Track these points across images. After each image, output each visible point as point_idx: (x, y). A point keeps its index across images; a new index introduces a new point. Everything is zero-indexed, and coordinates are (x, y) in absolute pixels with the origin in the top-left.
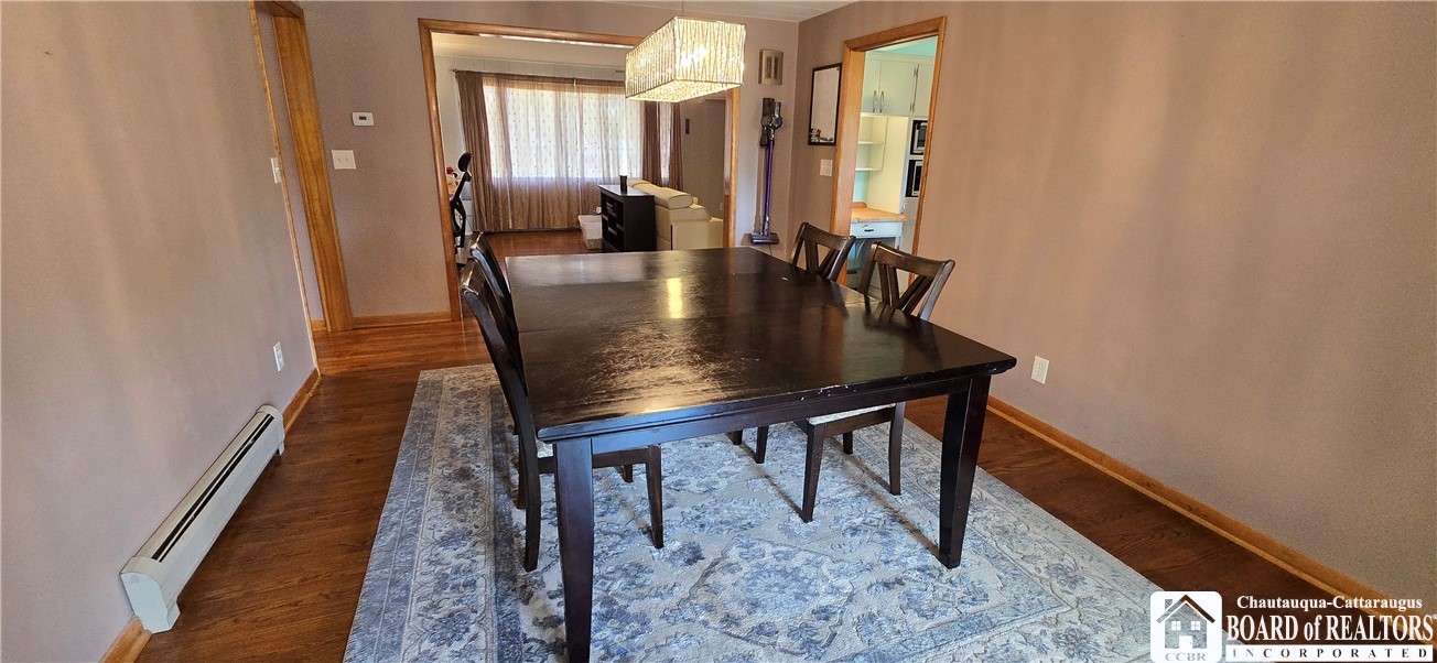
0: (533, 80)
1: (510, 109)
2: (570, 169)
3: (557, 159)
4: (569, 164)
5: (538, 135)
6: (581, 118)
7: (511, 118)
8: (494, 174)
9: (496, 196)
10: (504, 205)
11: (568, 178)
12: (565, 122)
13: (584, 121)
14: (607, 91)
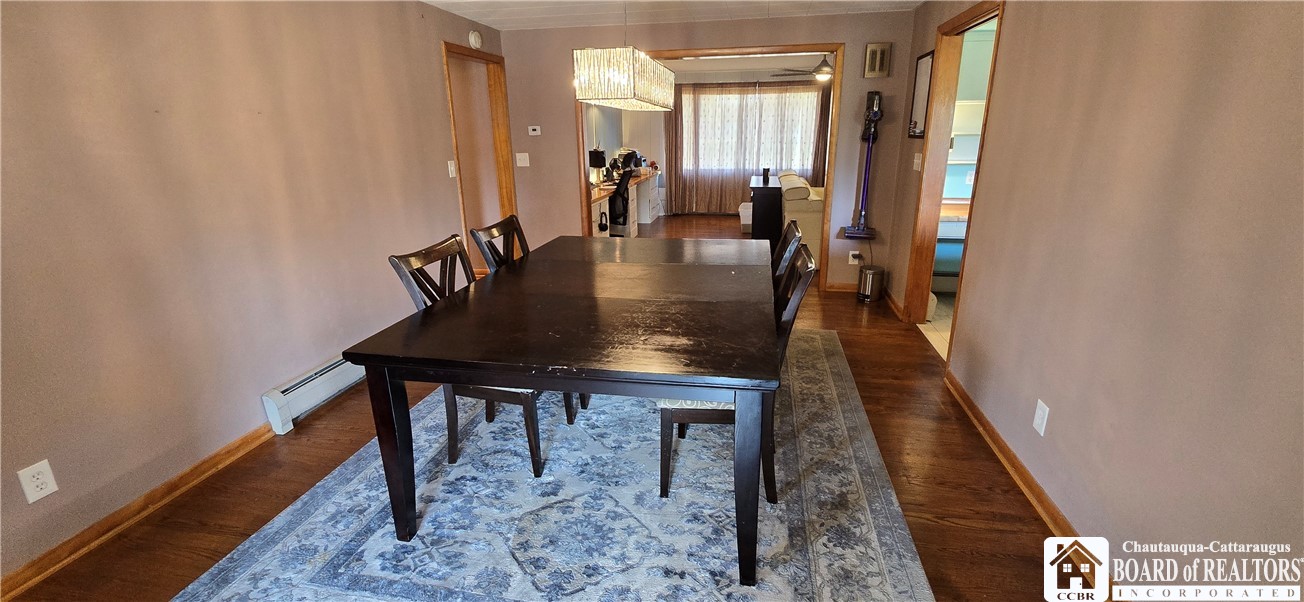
0: (723, 87)
1: (702, 113)
2: (747, 162)
3: (737, 153)
4: (747, 157)
5: (722, 134)
6: (761, 116)
7: (702, 120)
8: (684, 167)
9: (685, 185)
10: (690, 192)
11: (744, 169)
12: (746, 121)
13: (763, 118)
14: (786, 91)
